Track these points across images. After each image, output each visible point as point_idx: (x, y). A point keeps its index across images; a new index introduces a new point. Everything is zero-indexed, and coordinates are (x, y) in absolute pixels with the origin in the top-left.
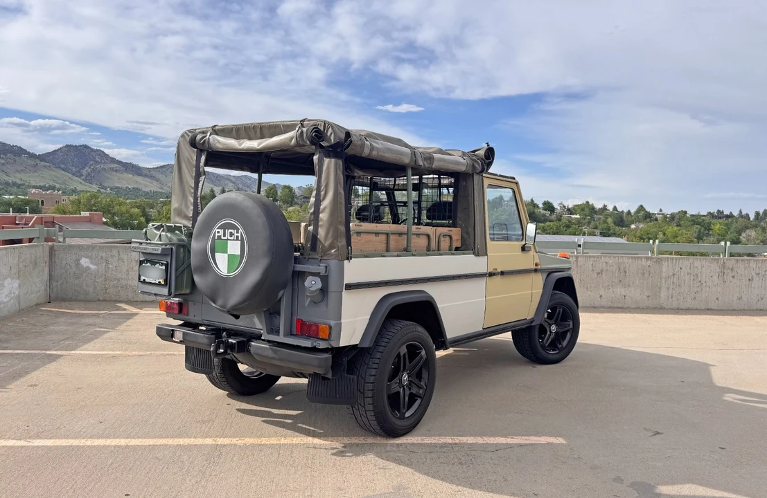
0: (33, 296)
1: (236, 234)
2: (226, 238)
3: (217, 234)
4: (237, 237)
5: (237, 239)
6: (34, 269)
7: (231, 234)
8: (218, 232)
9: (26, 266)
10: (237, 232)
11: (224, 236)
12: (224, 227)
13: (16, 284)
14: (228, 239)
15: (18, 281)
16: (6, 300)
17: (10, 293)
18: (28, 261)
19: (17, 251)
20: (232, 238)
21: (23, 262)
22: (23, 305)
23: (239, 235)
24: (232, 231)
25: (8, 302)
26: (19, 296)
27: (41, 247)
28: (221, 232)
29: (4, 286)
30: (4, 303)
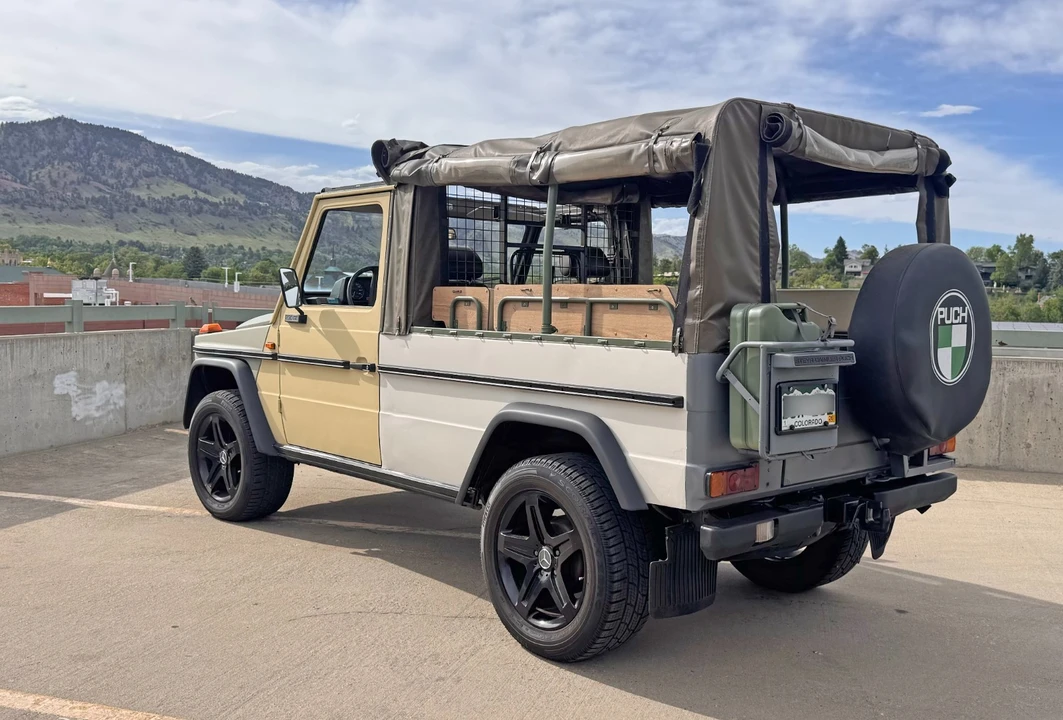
0: (156, 409)
1: (962, 315)
2: (949, 322)
3: (940, 317)
4: (963, 317)
5: (963, 323)
6: (159, 367)
7: (957, 314)
8: (942, 313)
9: (140, 363)
10: (964, 311)
11: (948, 319)
12: (949, 303)
13: (119, 390)
14: (952, 324)
15: (123, 386)
16: (97, 415)
17: (107, 402)
18: (146, 355)
19: (121, 340)
20: (957, 321)
21: (134, 356)
22: (133, 423)
23: (965, 314)
24: (957, 308)
25: (100, 417)
26: (125, 409)
27: (173, 334)
28: (945, 310)
29: (95, 393)
30: (94, 419)
